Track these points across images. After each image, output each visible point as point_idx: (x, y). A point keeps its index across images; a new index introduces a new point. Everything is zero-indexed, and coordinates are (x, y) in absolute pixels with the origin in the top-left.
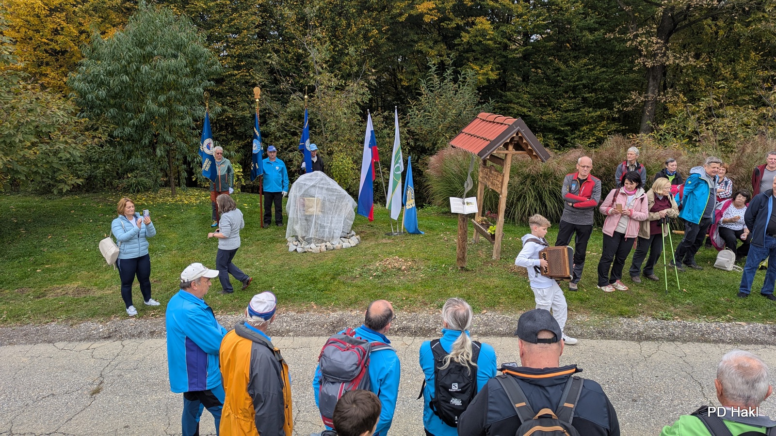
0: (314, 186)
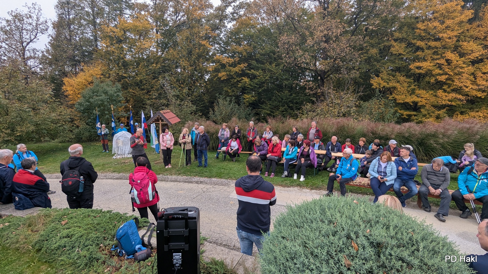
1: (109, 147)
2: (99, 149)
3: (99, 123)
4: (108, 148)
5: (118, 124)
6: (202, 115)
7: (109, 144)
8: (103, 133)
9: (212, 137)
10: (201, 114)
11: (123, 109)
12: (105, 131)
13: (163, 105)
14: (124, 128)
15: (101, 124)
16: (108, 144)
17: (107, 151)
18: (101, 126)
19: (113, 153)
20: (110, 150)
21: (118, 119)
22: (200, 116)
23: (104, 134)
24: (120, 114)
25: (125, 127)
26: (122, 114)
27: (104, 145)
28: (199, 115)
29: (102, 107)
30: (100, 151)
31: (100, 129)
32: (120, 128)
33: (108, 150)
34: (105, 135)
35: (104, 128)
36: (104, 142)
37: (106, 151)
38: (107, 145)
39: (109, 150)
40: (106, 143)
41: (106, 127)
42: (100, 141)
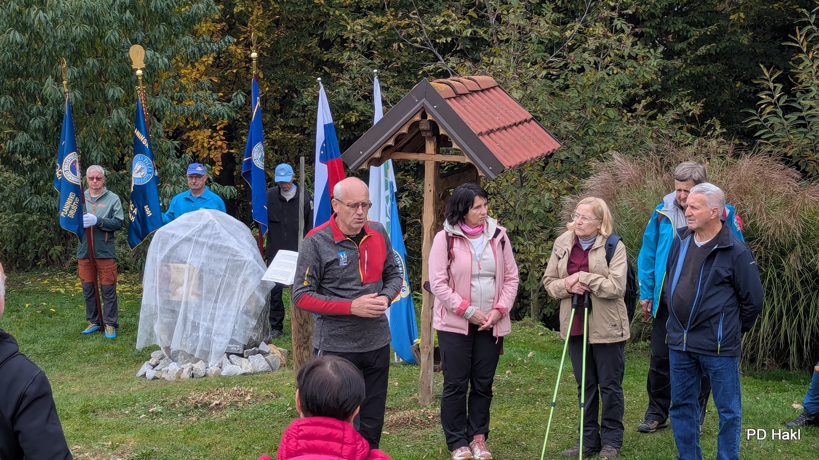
0: (188, 240)
1: (122, 306)
2: (68, 313)
3: (71, 158)
4: (114, 311)
5: (173, 164)
6: (704, 117)
7: (119, 288)
8: (89, 219)
9: (772, 272)
10: (696, 109)
11: (206, 74)
12: (103, 209)
13: (446, 50)
14: (207, 192)
15: (85, 164)
16: (114, 285)
17: (109, 331)
18: (83, 174)
19: (140, 345)
20: (126, 326)
21: (174, 138)
22: (692, 120)
23: (99, 228)
24: (190, 105)
25: (215, 186)
26: (202, 106)
27: (91, 292)
28: (685, 119)
29: (90, 61)
30: (71, 328)
31: (72, 196)
32: (186, 188)
33: (116, 326)
34: (104, 229)
35: (97, 190)
36: (95, 271)
37: (102, 329)
38: (111, 290)
39: (121, 322)
40: (103, 281)
41: (111, 184)
42: (73, 270)
